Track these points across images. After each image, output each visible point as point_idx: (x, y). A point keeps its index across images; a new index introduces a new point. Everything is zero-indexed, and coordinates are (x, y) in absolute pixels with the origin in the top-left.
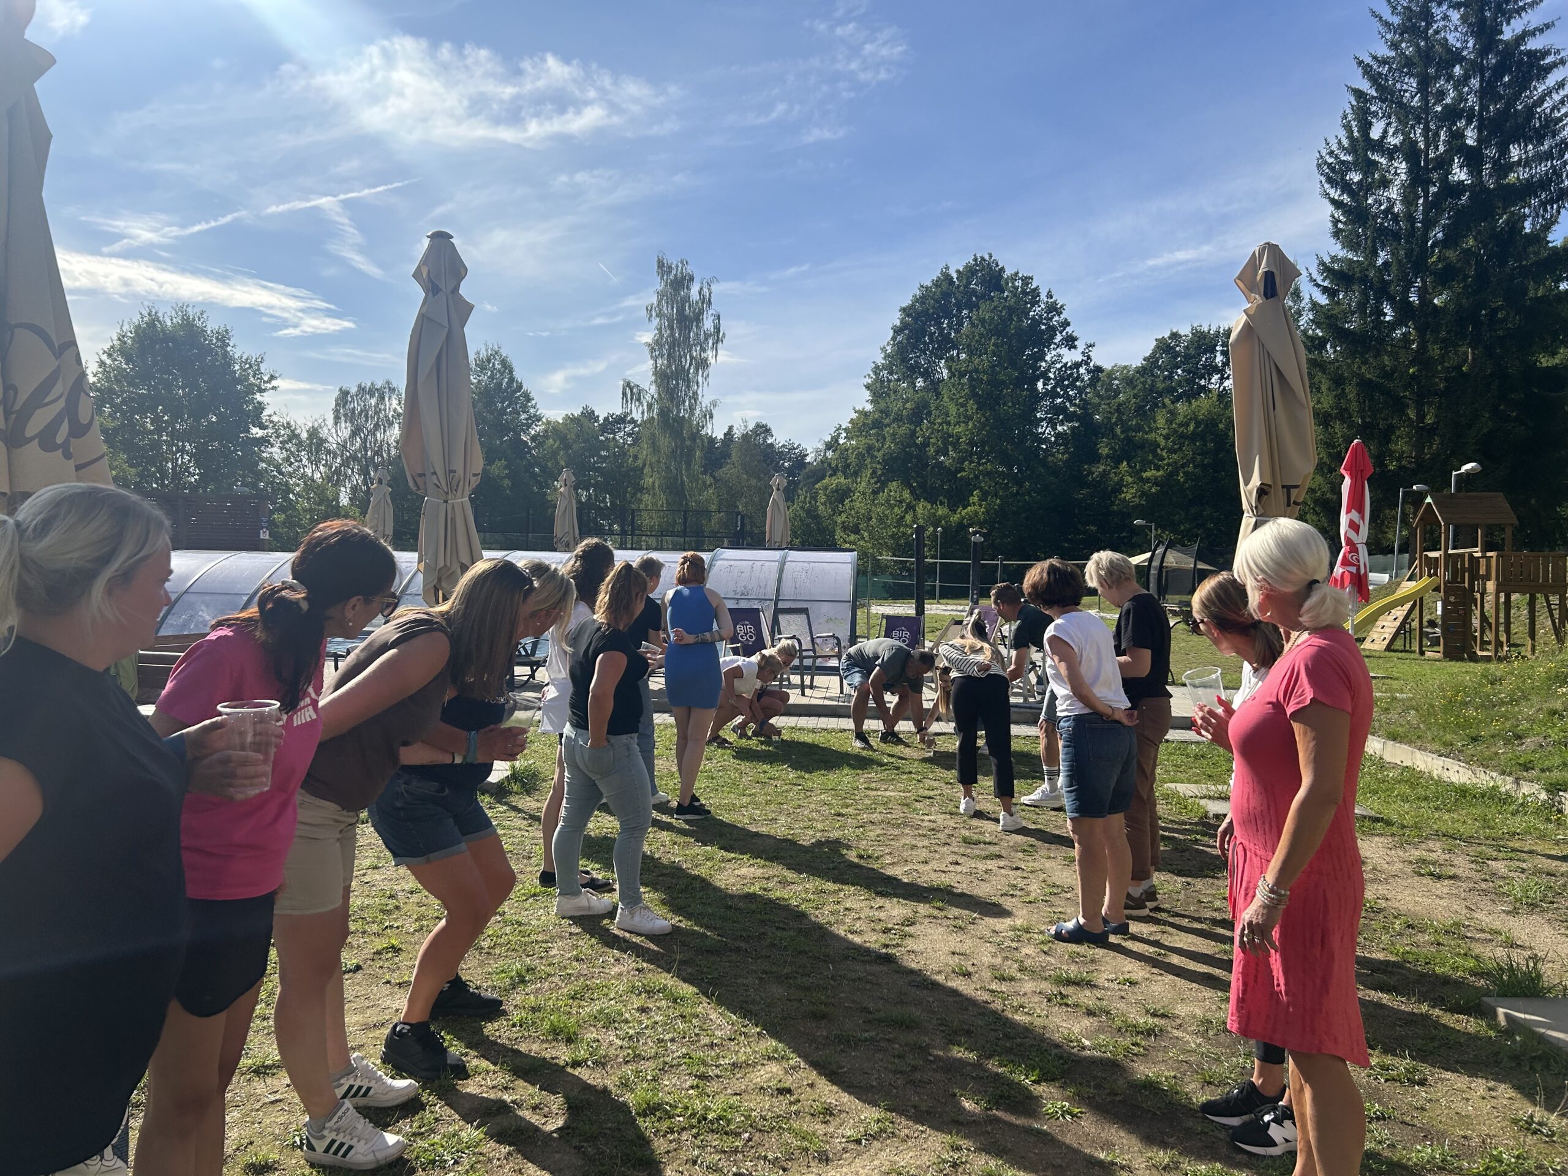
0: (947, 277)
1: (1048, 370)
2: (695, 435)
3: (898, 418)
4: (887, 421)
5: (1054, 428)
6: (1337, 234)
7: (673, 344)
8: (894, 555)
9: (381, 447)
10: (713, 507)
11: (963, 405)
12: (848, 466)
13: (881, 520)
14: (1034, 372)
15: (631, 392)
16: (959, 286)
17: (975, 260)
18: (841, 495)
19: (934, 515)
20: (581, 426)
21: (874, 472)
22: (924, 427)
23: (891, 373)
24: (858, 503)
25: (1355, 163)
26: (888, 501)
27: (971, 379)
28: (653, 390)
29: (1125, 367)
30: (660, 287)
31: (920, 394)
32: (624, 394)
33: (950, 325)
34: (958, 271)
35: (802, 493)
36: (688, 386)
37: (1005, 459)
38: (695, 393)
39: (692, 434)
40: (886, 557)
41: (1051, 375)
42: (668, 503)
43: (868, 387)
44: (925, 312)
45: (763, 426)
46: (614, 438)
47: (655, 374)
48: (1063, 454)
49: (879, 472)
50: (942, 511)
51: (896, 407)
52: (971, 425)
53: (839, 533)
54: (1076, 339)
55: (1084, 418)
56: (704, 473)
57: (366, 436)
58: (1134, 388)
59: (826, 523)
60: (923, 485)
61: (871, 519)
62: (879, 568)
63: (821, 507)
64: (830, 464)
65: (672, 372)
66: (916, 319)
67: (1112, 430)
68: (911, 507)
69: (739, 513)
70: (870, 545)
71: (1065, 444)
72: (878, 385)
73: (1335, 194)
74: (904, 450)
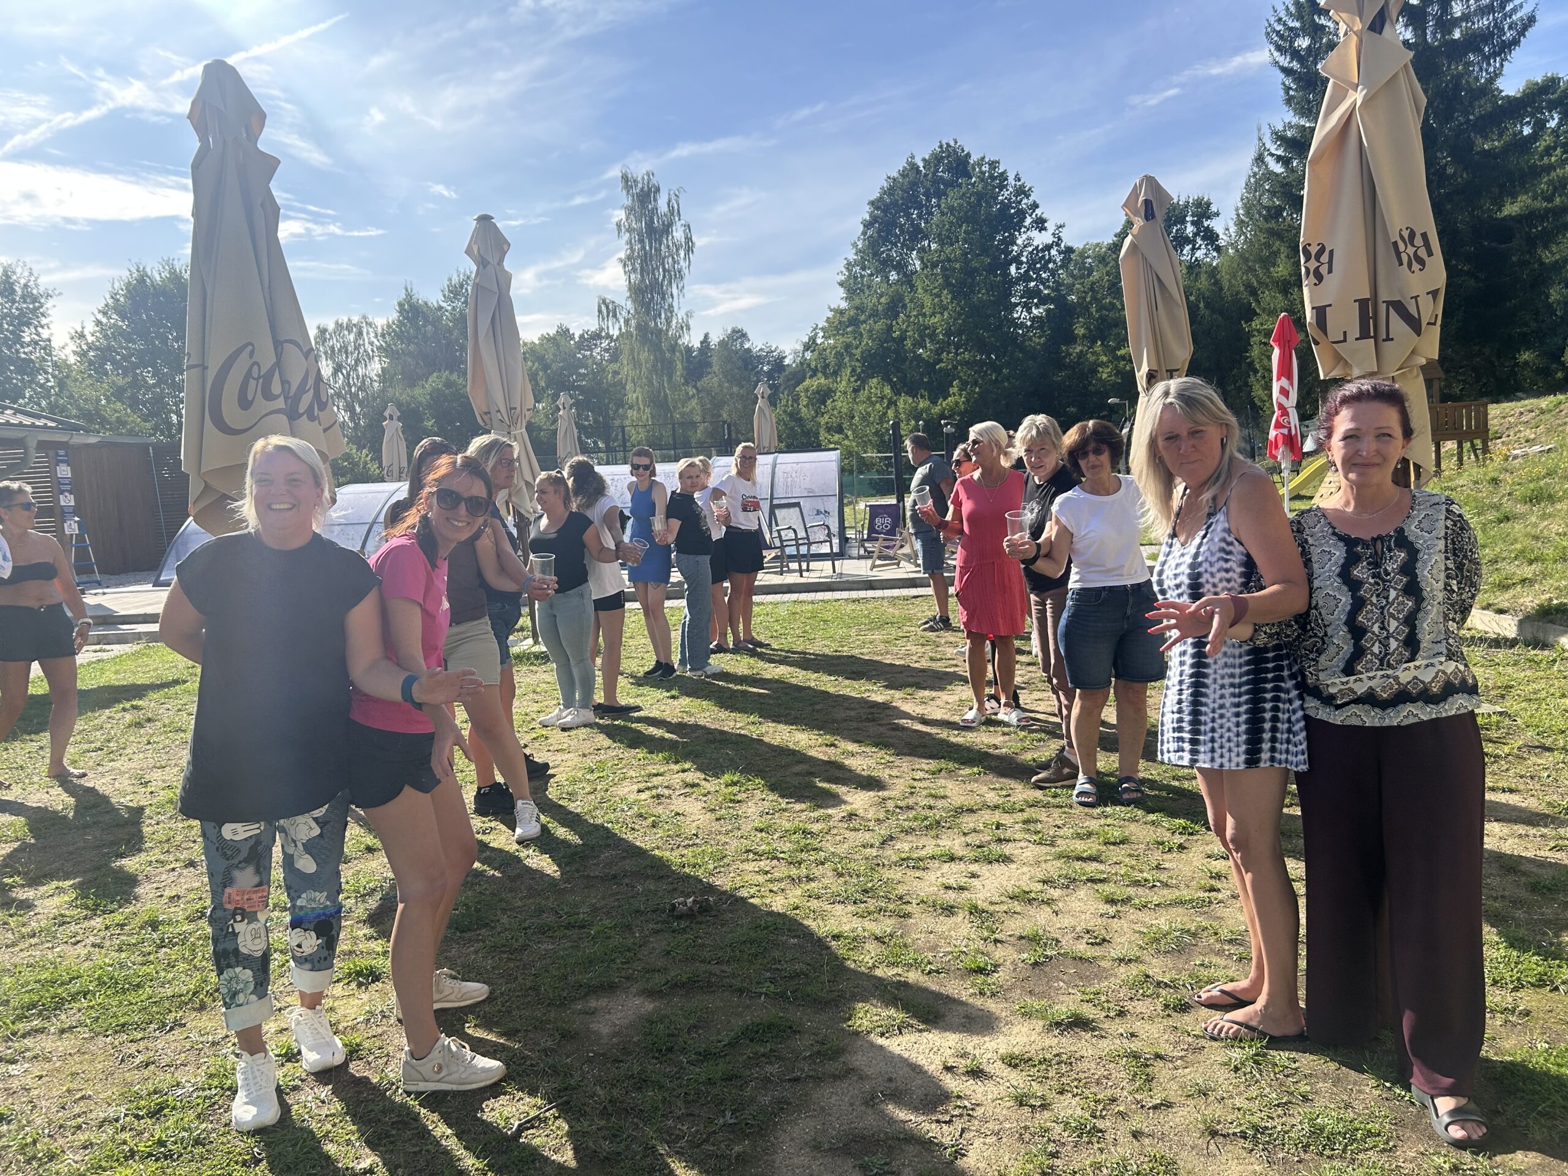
0: (914, 167)
1: (1020, 254)
2: (674, 347)
3: (874, 314)
4: (863, 318)
5: (1029, 311)
6: (1289, 101)
7: (646, 259)
8: (879, 452)
9: (363, 382)
10: (698, 418)
11: (938, 296)
12: (827, 366)
13: (864, 418)
14: (1006, 256)
15: (607, 309)
16: (926, 175)
17: (941, 146)
18: (823, 396)
19: (916, 408)
20: (558, 345)
21: (854, 370)
22: (900, 320)
23: (864, 268)
24: (840, 403)
25: (1303, 29)
26: (869, 398)
27: (944, 269)
28: (630, 305)
29: (1098, 245)
30: (628, 202)
31: (894, 287)
32: (600, 311)
33: (920, 216)
34: (924, 160)
35: (784, 397)
36: (663, 298)
37: (982, 346)
38: (671, 306)
39: (672, 346)
40: (871, 454)
41: (1024, 259)
42: (653, 417)
43: (841, 284)
44: (894, 203)
45: (739, 331)
46: (591, 355)
47: (630, 289)
48: (1040, 337)
49: (859, 370)
50: (923, 404)
51: (870, 301)
52: (946, 315)
53: (823, 435)
54: (1045, 221)
55: (1059, 300)
56: (687, 383)
57: (348, 374)
58: (1106, 265)
59: (809, 425)
60: (903, 380)
61: (853, 417)
62: (864, 466)
63: (804, 410)
64: (809, 365)
65: (646, 287)
66: (885, 211)
67: (1087, 309)
68: (892, 403)
69: (724, 422)
70: (854, 444)
71: (1041, 328)
72: (852, 281)
73: (1284, 61)
74: (882, 346)
